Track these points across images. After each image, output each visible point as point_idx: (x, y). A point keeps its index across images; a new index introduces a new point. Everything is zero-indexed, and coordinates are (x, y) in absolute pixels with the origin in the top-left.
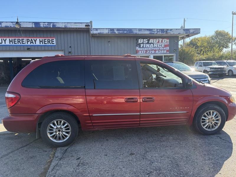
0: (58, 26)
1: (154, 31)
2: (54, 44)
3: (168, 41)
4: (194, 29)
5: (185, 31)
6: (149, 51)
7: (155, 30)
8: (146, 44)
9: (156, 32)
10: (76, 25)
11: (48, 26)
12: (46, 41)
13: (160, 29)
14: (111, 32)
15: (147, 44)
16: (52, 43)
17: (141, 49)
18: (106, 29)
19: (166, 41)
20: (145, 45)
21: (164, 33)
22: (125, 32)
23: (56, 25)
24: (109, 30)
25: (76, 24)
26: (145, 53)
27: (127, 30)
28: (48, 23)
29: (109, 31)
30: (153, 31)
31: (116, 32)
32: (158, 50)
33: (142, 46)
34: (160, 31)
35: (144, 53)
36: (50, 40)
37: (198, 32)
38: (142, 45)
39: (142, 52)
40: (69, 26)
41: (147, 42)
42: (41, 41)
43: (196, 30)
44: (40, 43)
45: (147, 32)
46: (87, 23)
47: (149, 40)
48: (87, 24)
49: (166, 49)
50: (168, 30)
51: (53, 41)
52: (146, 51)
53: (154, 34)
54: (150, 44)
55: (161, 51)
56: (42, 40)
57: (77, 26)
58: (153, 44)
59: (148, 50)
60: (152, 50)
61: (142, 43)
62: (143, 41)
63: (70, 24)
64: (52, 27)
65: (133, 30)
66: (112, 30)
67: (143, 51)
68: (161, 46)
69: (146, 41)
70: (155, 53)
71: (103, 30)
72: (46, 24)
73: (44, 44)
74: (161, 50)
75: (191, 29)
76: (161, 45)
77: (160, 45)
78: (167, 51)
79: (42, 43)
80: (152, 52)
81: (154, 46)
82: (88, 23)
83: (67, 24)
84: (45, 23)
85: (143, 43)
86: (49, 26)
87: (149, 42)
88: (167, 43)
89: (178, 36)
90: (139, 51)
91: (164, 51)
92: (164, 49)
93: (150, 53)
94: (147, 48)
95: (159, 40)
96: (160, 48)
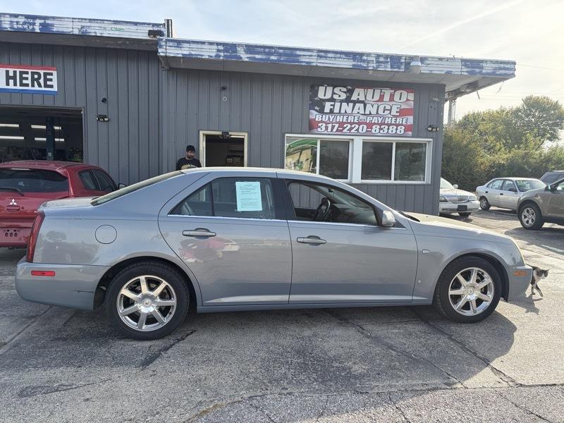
0: (60, 30)
1: (368, 62)
2: (52, 86)
3: (411, 97)
4: (497, 62)
5: (466, 66)
6: (349, 126)
7: (369, 59)
8: (342, 101)
9: (375, 65)
10: (120, 30)
11: (26, 26)
12: (27, 79)
13: (386, 57)
14: (224, 56)
15: (344, 104)
16: (46, 86)
17: (325, 118)
18: (211, 43)
19: (405, 99)
20: (338, 105)
21: (399, 68)
22: (273, 58)
23: (53, 25)
24: (221, 48)
25: (118, 26)
26: (337, 130)
27: (282, 51)
28: (27, 17)
29: (218, 50)
30: (364, 61)
31: (241, 55)
32: (378, 124)
33: (327, 110)
34: (388, 62)
35: (335, 130)
36: (39, 75)
37: (507, 72)
38: (328, 107)
39: (327, 128)
40: (95, 30)
41: (344, 96)
42: (11, 78)
43: (502, 66)
44: (8, 84)
45: (347, 63)
46: (154, 25)
47: (350, 92)
48: (156, 29)
49: (404, 123)
50: (412, 58)
51: (48, 77)
52: (341, 124)
53: (366, 69)
54: (355, 102)
55: (387, 127)
56: (15, 72)
57: (120, 33)
58: (362, 105)
59: (346, 123)
60: (359, 124)
61: (328, 100)
62: (333, 93)
63: (98, 25)
64: (39, 31)
65: (299, 53)
66: (230, 48)
67: (330, 126)
68: (387, 112)
69: (341, 93)
70: (368, 133)
71: (199, 46)
72: (22, 20)
73: (18, 87)
74: (389, 125)
75: (486, 61)
76: (388, 107)
77: (385, 110)
78: (407, 128)
79: (15, 84)
80: (360, 130)
81: (367, 112)
82: (158, 25)
83: (89, 24)
84: (16, 16)
85: (332, 100)
86: (31, 27)
87: (352, 99)
88: (409, 105)
89: (442, 82)
90: (320, 125)
91: (397, 129)
92: (397, 123)
93: (353, 131)
94: (345, 117)
95: (382, 94)
96: (384, 118)
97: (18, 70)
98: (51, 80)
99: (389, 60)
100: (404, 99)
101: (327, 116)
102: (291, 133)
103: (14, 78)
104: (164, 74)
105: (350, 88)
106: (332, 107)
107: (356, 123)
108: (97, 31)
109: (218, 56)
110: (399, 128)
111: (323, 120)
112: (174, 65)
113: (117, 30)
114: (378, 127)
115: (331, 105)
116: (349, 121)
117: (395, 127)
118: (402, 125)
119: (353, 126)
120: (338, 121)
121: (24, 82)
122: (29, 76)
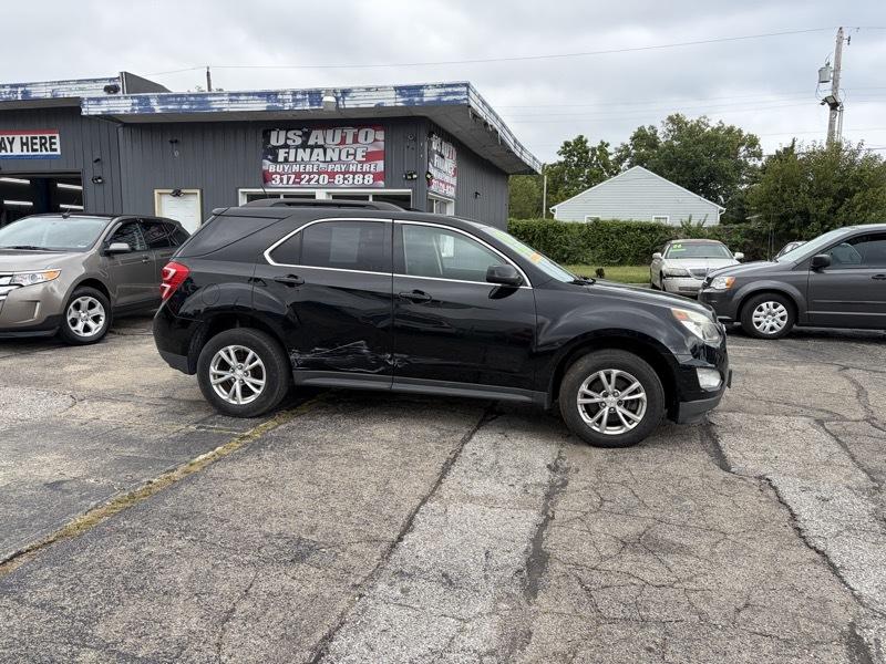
0: (37, 95)
1: (284, 101)
2: (55, 150)
3: (381, 135)
4: (442, 86)
5: (402, 95)
6: (307, 177)
7: (285, 97)
8: (297, 147)
9: (291, 104)
10: (83, 88)
11: (11, 96)
12: (36, 144)
13: (304, 93)
14: (139, 110)
15: (300, 151)
16: (51, 150)
17: (279, 168)
18: (126, 98)
19: (374, 140)
20: (292, 152)
22: (185, 107)
23: (31, 92)
25: (81, 86)
26: (294, 183)
27: (192, 98)
28: (12, 86)
31: (154, 107)
32: (341, 173)
33: (281, 159)
34: (306, 99)
35: (291, 182)
36: (45, 138)
38: (282, 154)
39: (282, 180)
40: (63, 92)
41: (299, 141)
43: (450, 90)
44: (22, 150)
46: (110, 80)
47: (307, 136)
48: (112, 83)
49: (372, 170)
51: (53, 140)
52: (298, 175)
53: (282, 111)
54: (312, 148)
55: (352, 176)
56: (27, 138)
57: (84, 91)
58: (321, 150)
59: (303, 173)
60: (319, 173)
61: (281, 147)
62: (287, 138)
63: (65, 86)
64: (21, 99)
65: (209, 99)
66: (144, 99)
67: (285, 177)
68: (351, 157)
69: (295, 138)
70: (331, 185)
71: (116, 101)
72: (8, 90)
73: (31, 153)
74: (354, 173)
75: (427, 86)
76: (352, 151)
77: (348, 155)
78: (377, 177)
79: (28, 150)
80: (321, 181)
81: (328, 159)
83: (58, 87)
86: (15, 96)
87: (310, 143)
88: (376, 146)
90: (274, 176)
91: (364, 179)
92: (364, 170)
93: (312, 182)
94: (302, 166)
95: (344, 134)
96: (348, 165)
97: (29, 136)
98: (55, 144)
99: (307, 96)
100: (370, 140)
101: (282, 166)
102: (245, 187)
103: (26, 144)
104: (120, 130)
105: (306, 130)
106: (286, 155)
107: (315, 173)
108: (65, 93)
109: (133, 110)
110: (366, 176)
111: (278, 171)
112: (125, 121)
113: (81, 89)
114: (342, 176)
115: (286, 153)
116: (307, 171)
117: (362, 176)
118: (369, 173)
119: (312, 176)
120: (294, 171)
121: (35, 147)
122: (38, 141)
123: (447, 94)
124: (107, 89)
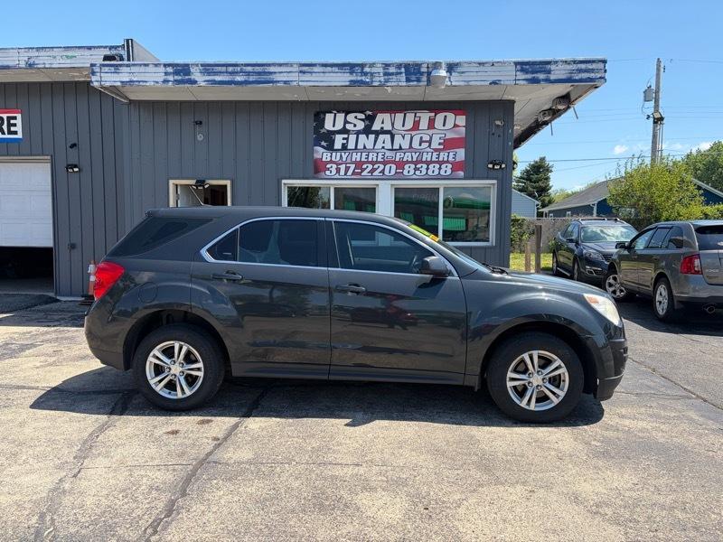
2: (16, 133)
3: (461, 120)
4: (575, 62)
5: (523, 71)
6: (370, 167)
7: (374, 70)
8: (358, 133)
9: (382, 79)
10: (72, 57)
13: (399, 66)
14: (174, 81)
15: (363, 137)
16: (10, 132)
17: (336, 157)
18: (157, 65)
20: (352, 138)
21: (419, 80)
25: (70, 53)
26: (354, 173)
27: (249, 69)
29: (166, 74)
30: (366, 74)
31: (197, 79)
32: (412, 162)
33: (338, 145)
34: (401, 73)
35: (350, 172)
37: (592, 75)
38: (339, 141)
39: (338, 170)
40: (44, 61)
41: (361, 126)
43: (583, 66)
45: (341, 79)
46: (111, 48)
47: (371, 119)
48: (114, 52)
49: (450, 159)
51: (12, 122)
52: (359, 164)
54: (377, 133)
55: (425, 166)
57: (73, 61)
58: (388, 137)
59: (365, 163)
60: (385, 163)
61: (339, 132)
62: (346, 122)
63: (48, 54)
65: (272, 69)
66: (182, 69)
67: (343, 167)
68: (425, 145)
69: (356, 121)
70: (399, 176)
74: (428, 163)
75: (555, 62)
76: (426, 138)
77: (421, 142)
78: (456, 166)
80: (387, 172)
81: (396, 146)
82: (116, 47)
83: (37, 54)
85: (344, 131)
87: (374, 128)
88: (455, 132)
89: (507, 97)
90: (328, 166)
91: (440, 169)
92: (441, 159)
93: (375, 173)
94: (364, 154)
95: (417, 119)
96: (421, 154)
98: (15, 125)
99: (403, 70)
100: (450, 124)
101: (339, 154)
102: (289, 178)
105: (370, 113)
106: (345, 141)
107: (380, 162)
108: (46, 62)
109: (166, 81)
110: (444, 166)
111: (333, 159)
113: (68, 57)
114: (413, 166)
115: (344, 139)
116: (370, 160)
117: (438, 166)
118: (448, 162)
119: (376, 166)
120: (354, 160)
123: (580, 71)
124: (106, 58)
